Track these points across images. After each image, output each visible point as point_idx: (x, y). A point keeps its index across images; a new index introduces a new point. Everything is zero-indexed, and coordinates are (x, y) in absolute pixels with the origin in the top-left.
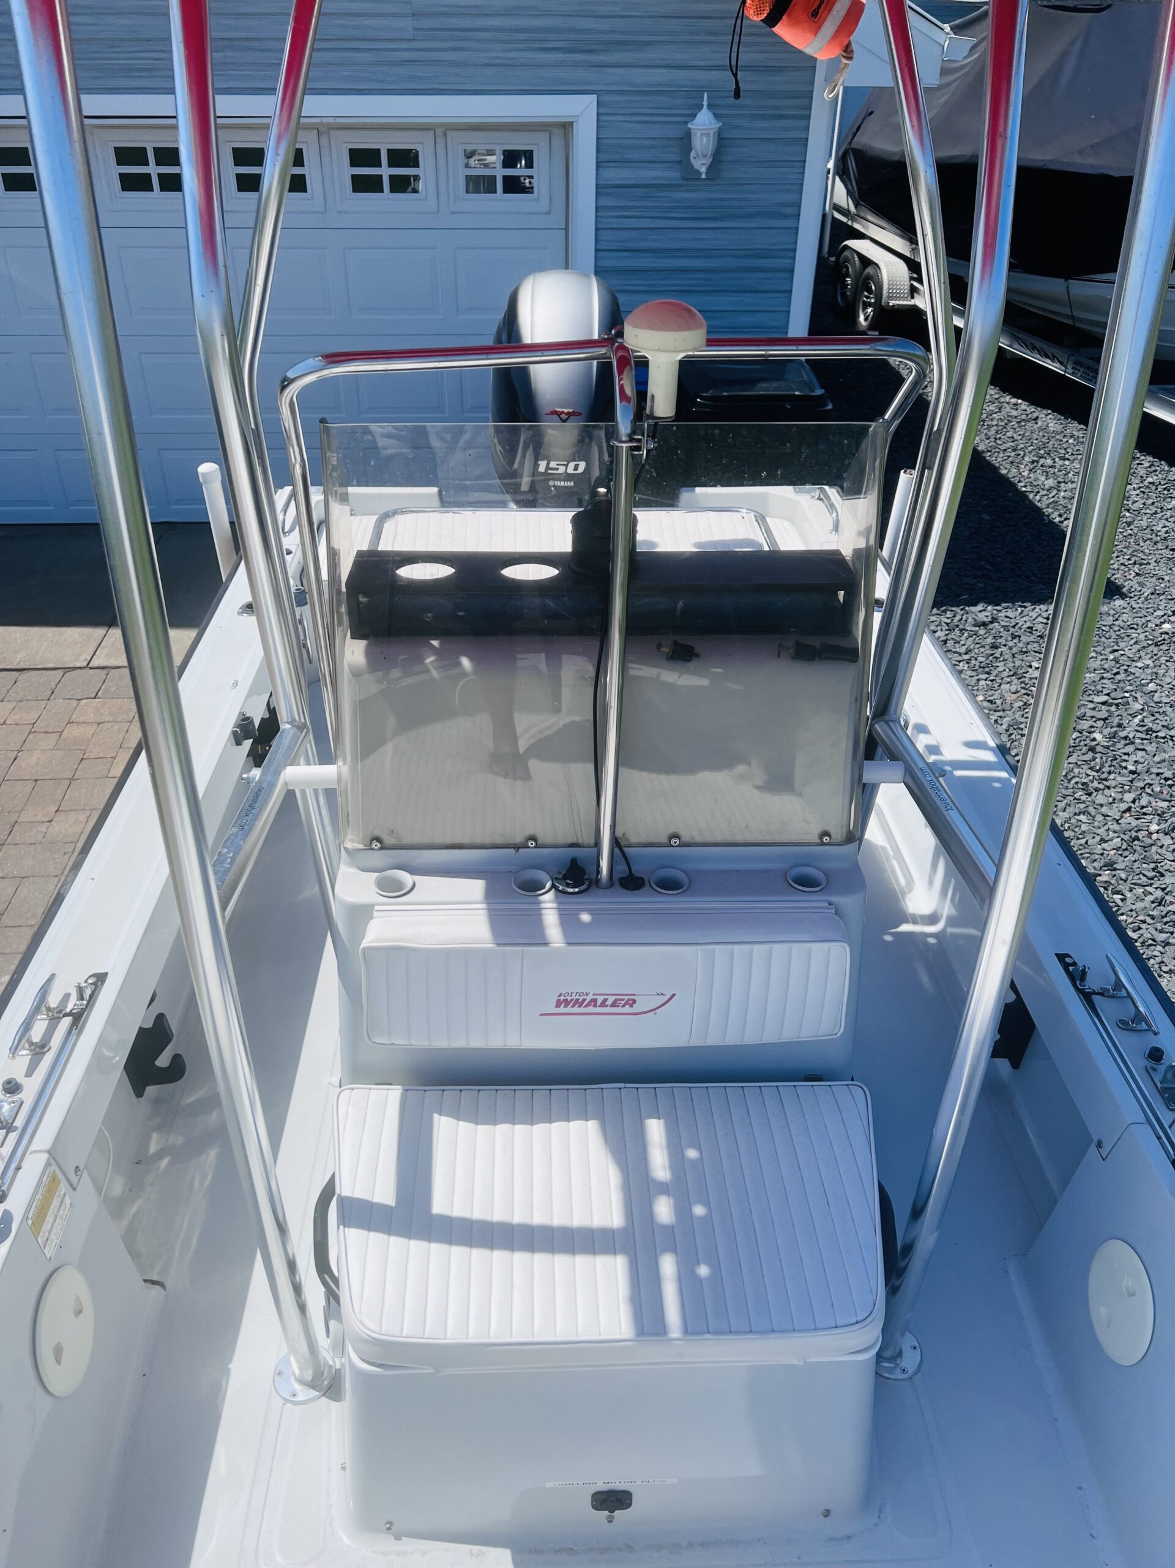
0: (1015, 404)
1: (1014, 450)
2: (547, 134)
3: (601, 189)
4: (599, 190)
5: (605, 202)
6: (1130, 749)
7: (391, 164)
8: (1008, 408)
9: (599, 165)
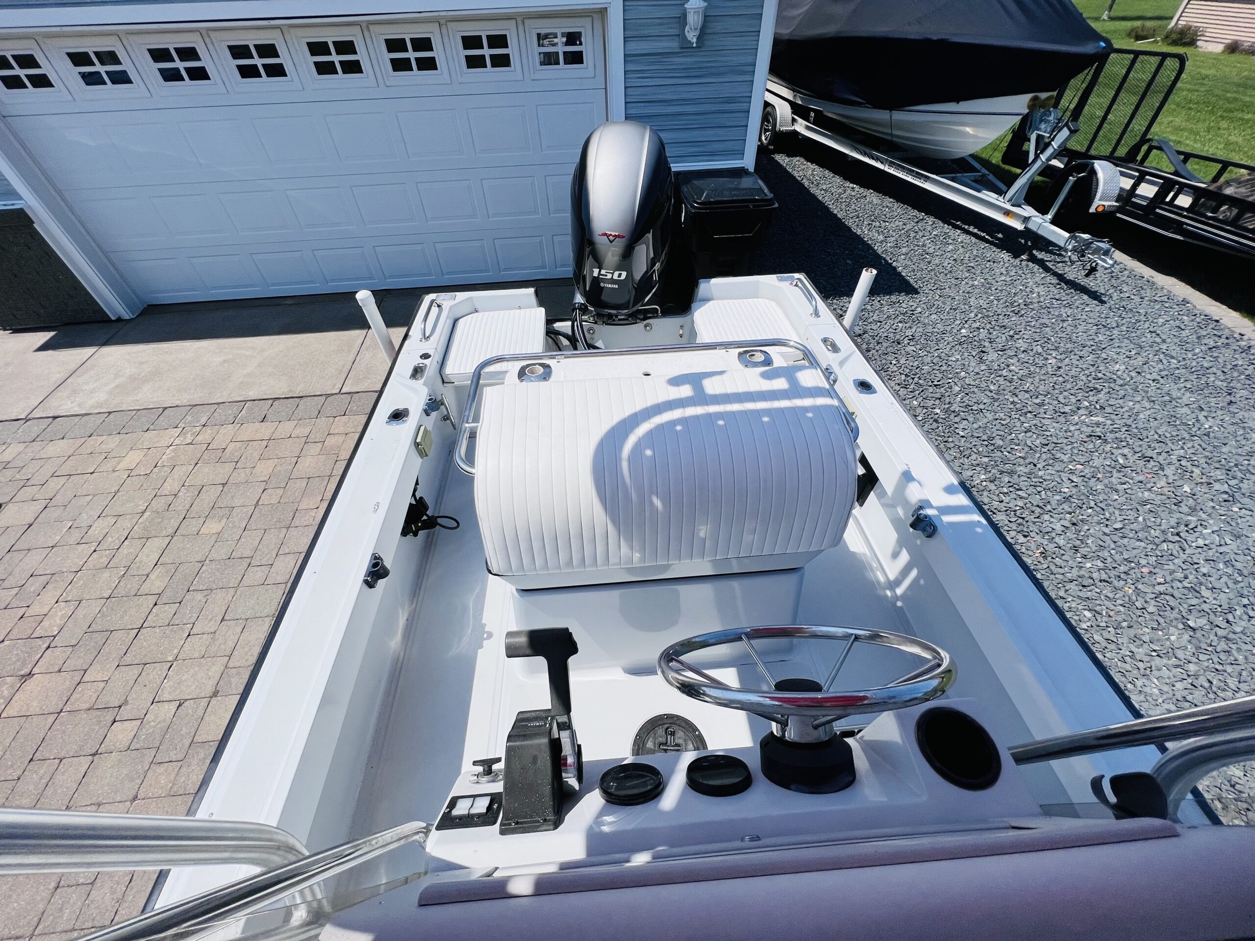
0: (852, 188)
1: (858, 217)
2: (590, 19)
3: (628, 57)
4: (627, 59)
5: (631, 67)
6: (957, 419)
7: (491, 46)
8: (849, 191)
9: (626, 39)
